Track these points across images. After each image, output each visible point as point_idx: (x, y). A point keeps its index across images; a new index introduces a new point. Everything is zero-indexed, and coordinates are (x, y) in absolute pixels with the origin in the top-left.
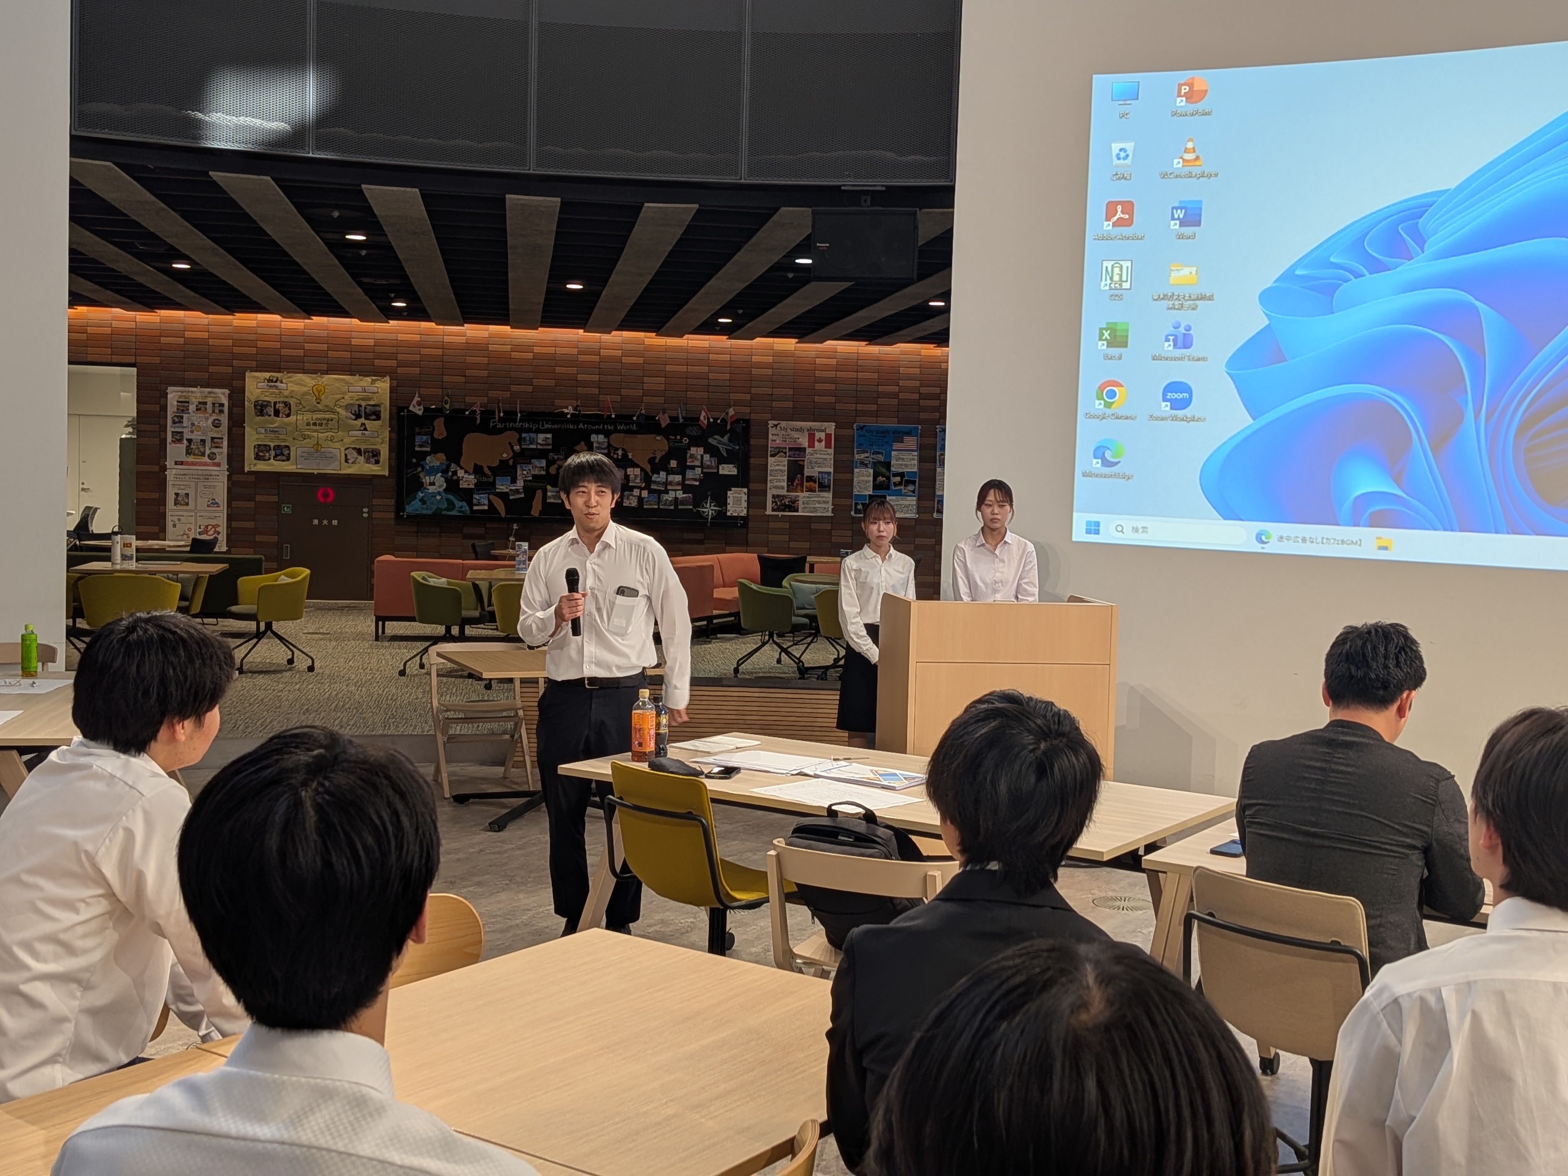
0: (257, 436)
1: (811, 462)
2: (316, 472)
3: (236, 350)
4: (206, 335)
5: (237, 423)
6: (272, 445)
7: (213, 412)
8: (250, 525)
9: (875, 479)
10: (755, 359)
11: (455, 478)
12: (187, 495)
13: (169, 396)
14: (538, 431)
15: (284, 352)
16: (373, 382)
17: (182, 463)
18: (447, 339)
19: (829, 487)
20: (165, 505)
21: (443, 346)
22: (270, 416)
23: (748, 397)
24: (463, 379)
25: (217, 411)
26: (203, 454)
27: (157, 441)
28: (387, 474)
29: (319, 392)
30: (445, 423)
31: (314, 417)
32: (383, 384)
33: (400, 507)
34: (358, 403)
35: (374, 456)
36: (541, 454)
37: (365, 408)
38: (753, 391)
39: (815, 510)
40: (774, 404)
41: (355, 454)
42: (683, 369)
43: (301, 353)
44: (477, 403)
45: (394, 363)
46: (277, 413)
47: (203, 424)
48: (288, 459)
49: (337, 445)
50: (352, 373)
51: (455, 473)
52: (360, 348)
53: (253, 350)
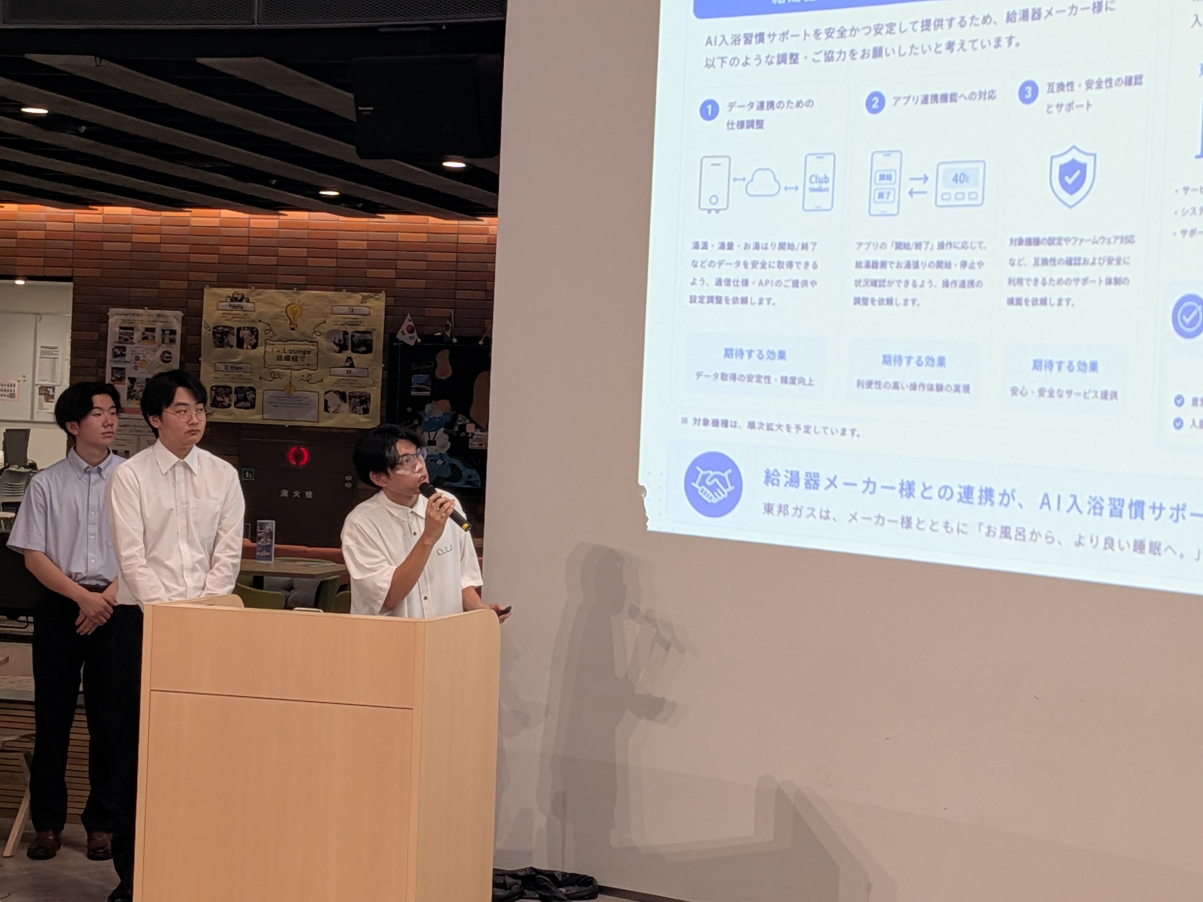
0: (215, 375)
2: (287, 424)
3: (193, 258)
4: (156, 238)
5: (191, 355)
6: (233, 386)
7: (163, 342)
11: (463, 434)
13: (111, 320)
15: (252, 259)
16: (364, 300)
18: (462, 238)
21: (458, 248)
22: (231, 347)
25: (167, 341)
29: (294, 314)
30: (451, 359)
31: (287, 348)
32: (376, 303)
34: (343, 328)
37: (353, 336)
41: (337, 399)
43: (273, 260)
45: (392, 273)
46: (240, 343)
47: (149, 358)
48: (253, 406)
49: (316, 387)
50: (337, 287)
51: (463, 428)
52: (351, 254)
53: (214, 258)
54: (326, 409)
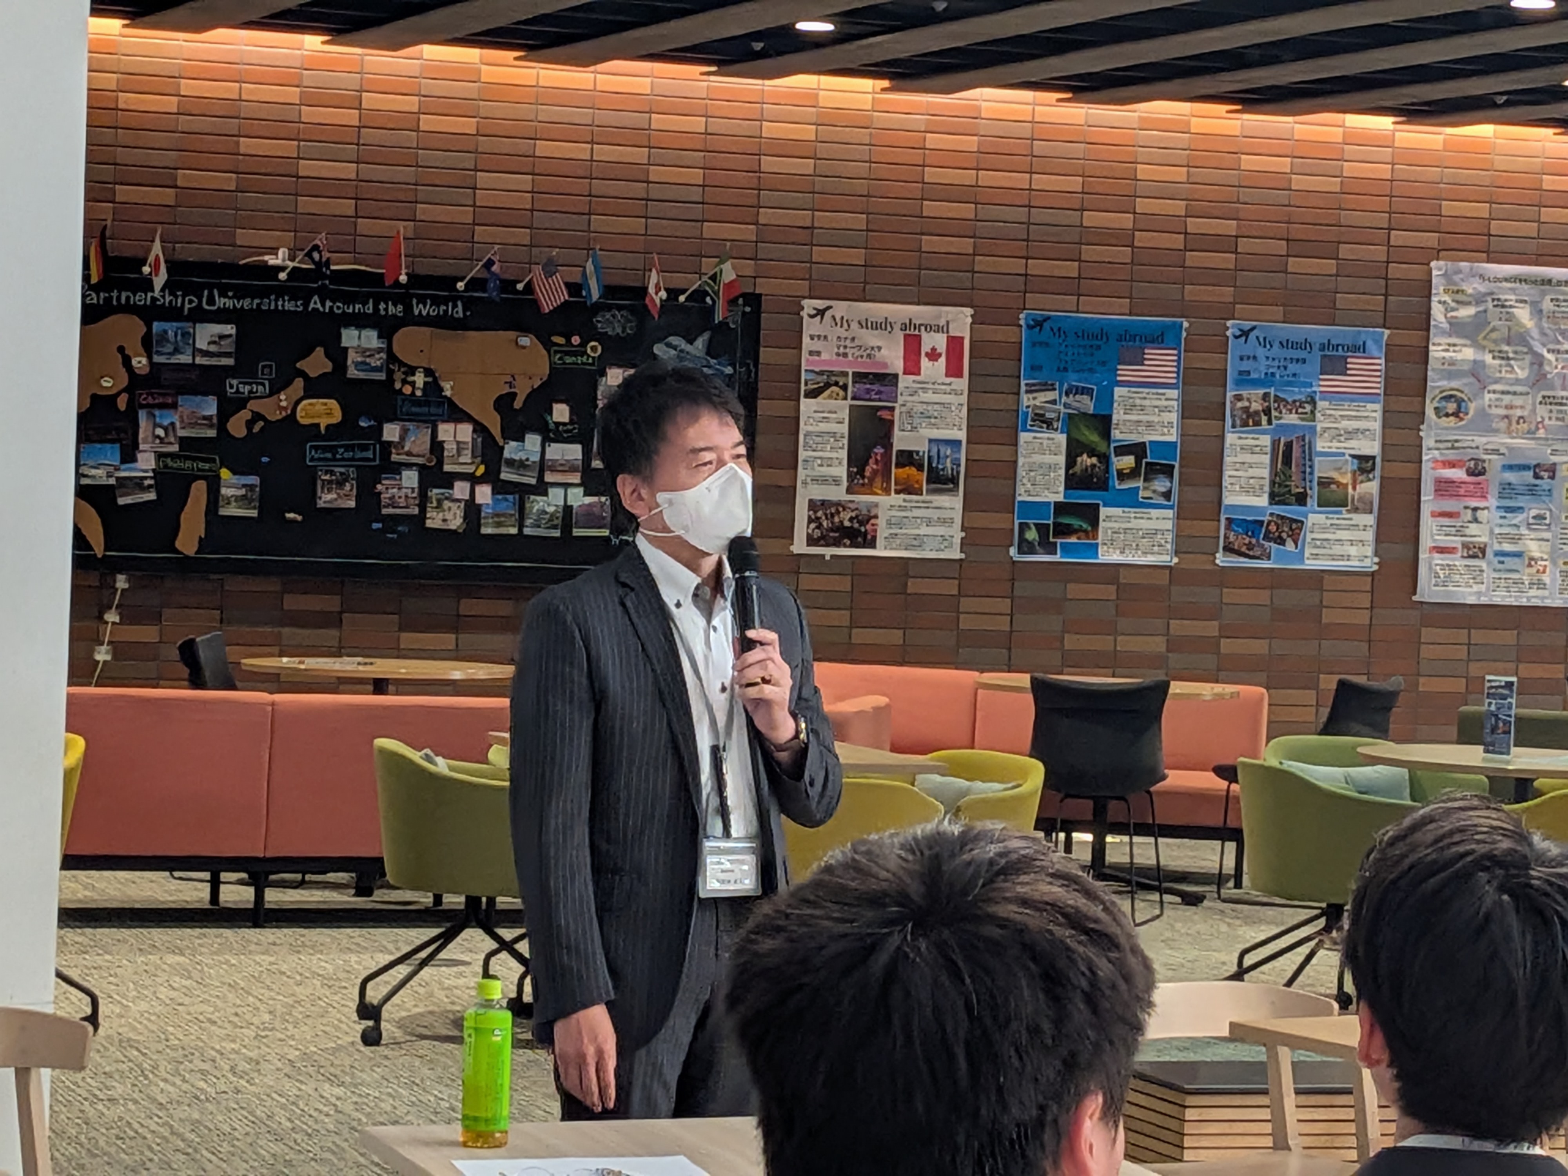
1: (910, 414)
9: (1071, 462)
10: (769, 129)
14: (200, 316)
19: (954, 480)
23: (749, 232)
36: (205, 380)
38: (766, 216)
39: (918, 542)
40: (818, 254)
42: (582, 151)
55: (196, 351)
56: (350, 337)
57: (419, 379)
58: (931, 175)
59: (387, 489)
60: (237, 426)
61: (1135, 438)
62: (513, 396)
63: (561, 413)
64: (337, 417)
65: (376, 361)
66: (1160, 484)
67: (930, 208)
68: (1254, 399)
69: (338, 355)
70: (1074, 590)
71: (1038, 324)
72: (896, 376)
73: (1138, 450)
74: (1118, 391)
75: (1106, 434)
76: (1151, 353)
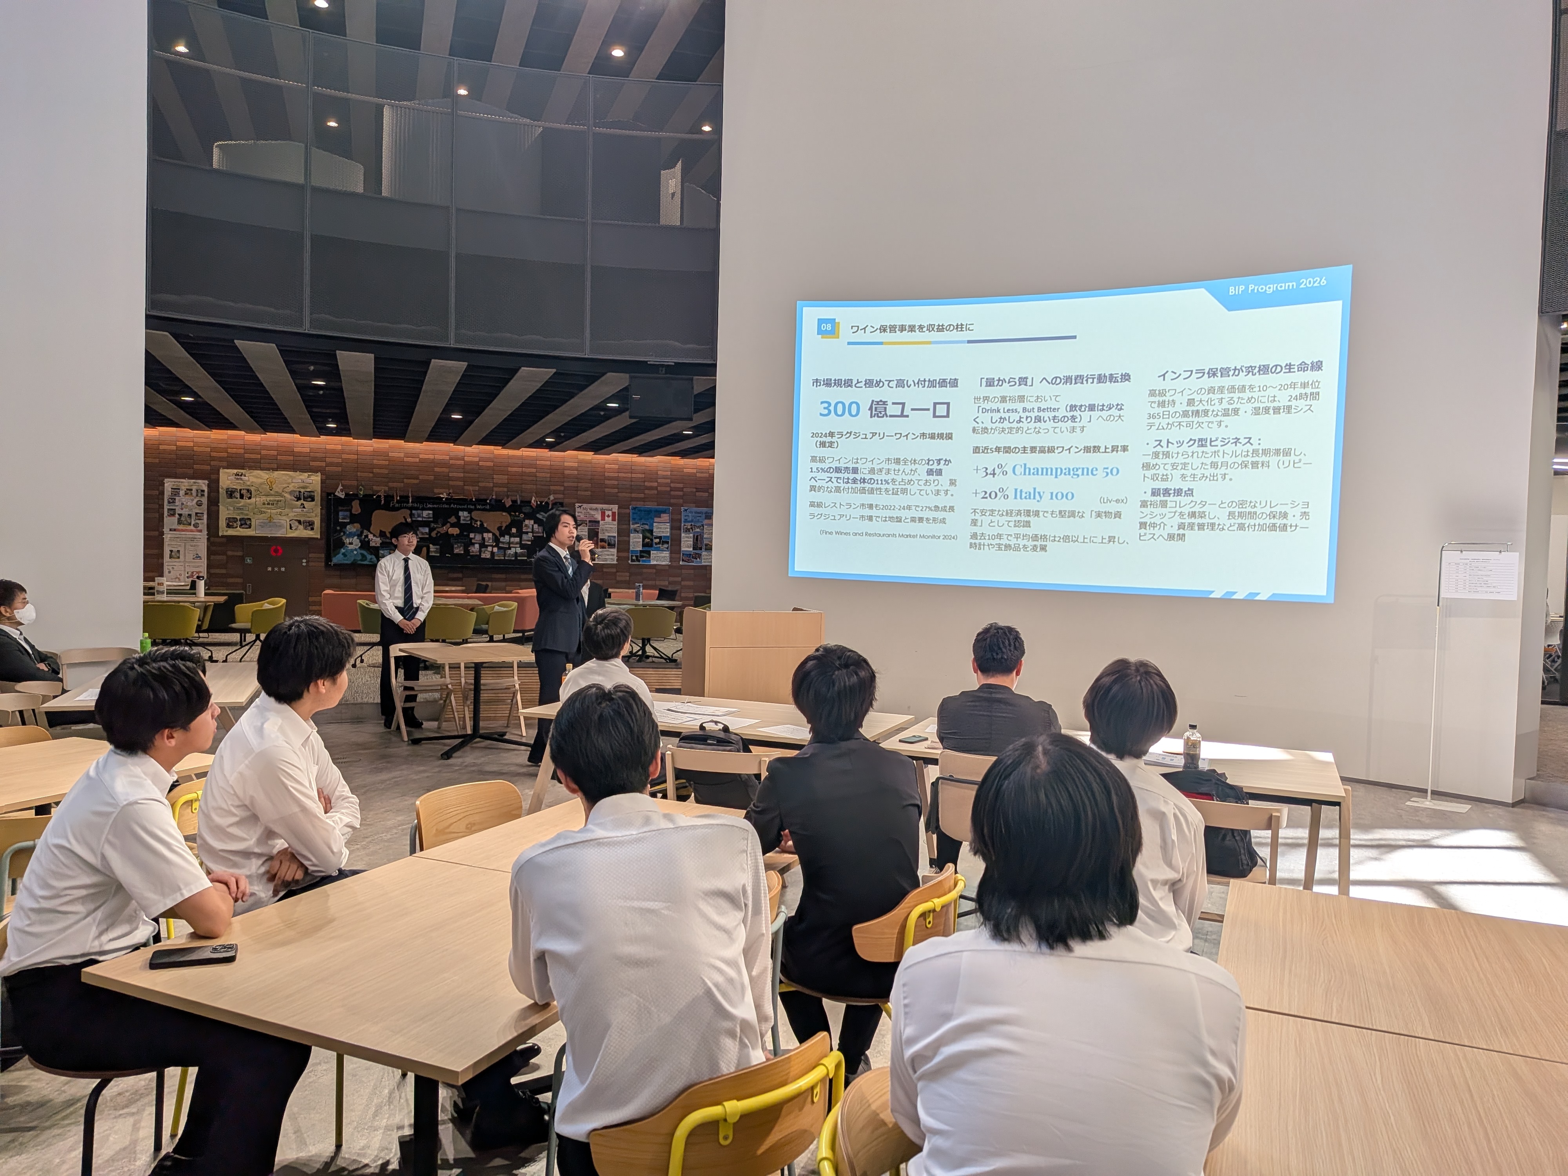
0: (227, 512)
1: (603, 530)
2: (269, 536)
3: (213, 454)
4: (191, 444)
5: (213, 503)
6: (238, 518)
7: (197, 495)
8: (224, 571)
9: (643, 541)
10: (566, 464)
11: (366, 539)
12: (178, 551)
13: (166, 485)
14: (423, 509)
15: (246, 456)
16: (309, 476)
17: (175, 530)
18: (360, 448)
19: (614, 545)
20: (163, 558)
21: (357, 453)
22: (237, 498)
23: (562, 488)
24: (371, 475)
25: (200, 495)
26: (190, 524)
27: (157, 515)
28: (319, 537)
29: (271, 483)
30: (360, 504)
31: (268, 499)
32: (316, 478)
33: (328, 558)
34: (298, 490)
35: (310, 525)
36: (425, 524)
37: (304, 493)
38: (566, 484)
39: (606, 560)
40: (579, 493)
41: (297, 523)
42: (520, 470)
43: (259, 456)
44: (382, 490)
45: (323, 464)
46: (242, 497)
47: (189, 504)
48: (250, 527)
49: (284, 518)
50: (295, 470)
51: (367, 536)
52: (300, 454)
53: (225, 455)
54: (291, 528)
55: (423, 517)
56: (461, 513)
57: (479, 523)
58: (607, 474)
59: (472, 549)
60: (434, 534)
61: (659, 535)
62: (501, 527)
63: (514, 530)
64: (458, 532)
65: (469, 518)
66: (666, 546)
67: (607, 482)
68: (689, 526)
69: (458, 518)
70: (645, 570)
71: (634, 509)
72: (598, 522)
73: (660, 538)
74: (655, 524)
75: (652, 534)
76: (662, 515)
